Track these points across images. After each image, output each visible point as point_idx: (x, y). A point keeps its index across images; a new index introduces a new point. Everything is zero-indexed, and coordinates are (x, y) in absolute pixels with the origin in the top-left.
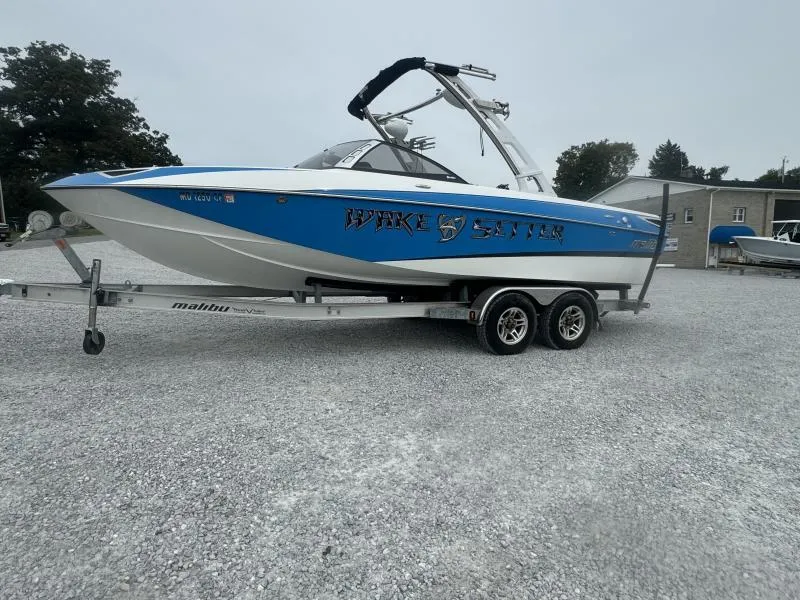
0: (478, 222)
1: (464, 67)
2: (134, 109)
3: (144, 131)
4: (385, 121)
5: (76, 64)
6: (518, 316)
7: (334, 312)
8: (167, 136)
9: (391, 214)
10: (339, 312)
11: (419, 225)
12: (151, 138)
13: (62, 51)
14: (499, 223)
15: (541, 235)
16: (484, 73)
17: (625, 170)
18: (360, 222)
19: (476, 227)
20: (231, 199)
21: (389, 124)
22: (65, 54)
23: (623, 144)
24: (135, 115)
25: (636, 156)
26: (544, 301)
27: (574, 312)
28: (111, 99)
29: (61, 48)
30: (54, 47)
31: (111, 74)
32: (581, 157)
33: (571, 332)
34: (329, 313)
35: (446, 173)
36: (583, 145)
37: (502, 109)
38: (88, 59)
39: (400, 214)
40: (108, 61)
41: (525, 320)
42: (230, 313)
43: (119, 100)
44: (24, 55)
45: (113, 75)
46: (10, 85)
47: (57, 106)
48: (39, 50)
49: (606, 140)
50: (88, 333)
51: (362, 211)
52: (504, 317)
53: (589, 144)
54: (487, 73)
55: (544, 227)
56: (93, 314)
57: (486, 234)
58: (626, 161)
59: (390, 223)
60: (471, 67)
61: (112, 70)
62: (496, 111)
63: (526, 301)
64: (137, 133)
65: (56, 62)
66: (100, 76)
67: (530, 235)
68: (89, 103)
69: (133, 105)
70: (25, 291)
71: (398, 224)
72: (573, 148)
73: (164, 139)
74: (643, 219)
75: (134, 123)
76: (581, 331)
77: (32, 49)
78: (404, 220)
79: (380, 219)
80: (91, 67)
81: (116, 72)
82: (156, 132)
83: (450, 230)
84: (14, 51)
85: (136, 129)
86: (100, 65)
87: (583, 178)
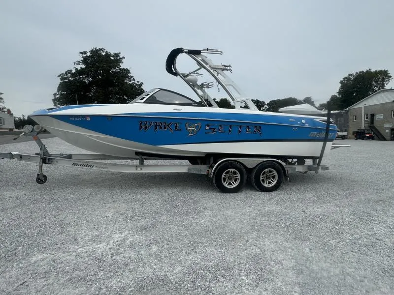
0: (208, 126)
1: (204, 50)
2: (129, 73)
3: (133, 81)
4: (188, 75)
5: (108, 55)
6: (235, 173)
7: (139, 169)
8: (142, 83)
9: (161, 124)
10: (141, 169)
11: (176, 128)
12: (137, 84)
13: (103, 51)
14: (221, 126)
15: (247, 131)
16: (215, 51)
17: (383, 86)
18: (146, 128)
19: (207, 128)
20: (89, 119)
21: (189, 77)
22: (103, 52)
23: (381, 71)
24: (129, 75)
25: (390, 77)
26: (250, 166)
27: (270, 171)
28: (120, 69)
29: (102, 50)
30: (100, 50)
31: (121, 58)
32: (355, 80)
33: (270, 183)
34: (137, 169)
35: (192, 102)
36: (357, 73)
37: (225, 68)
38: (112, 53)
39: (166, 124)
40: (120, 53)
41: (239, 176)
42: (94, 168)
43: (123, 69)
44: (89, 54)
45: (122, 59)
46: (84, 66)
47: (100, 74)
48: (94, 51)
49: (370, 69)
50: (38, 175)
51: (147, 122)
52: (226, 173)
53: (360, 72)
54: (217, 51)
55: (248, 127)
56: (41, 167)
57: (214, 131)
58: (383, 80)
59: (161, 128)
60: (208, 49)
61: (121, 57)
62: (223, 70)
63: (238, 165)
64: (130, 83)
65: (100, 56)
66: (117, 59)
67: (240, 132)
68: (112, 71)
69: (129, 71)
70: (21, 157)
71: (165, 128)
72: (349, 75)
73: (141, 84)
74: (318, 120)
75: (129, 78)
76: (275, 182)
77: (92, 51)
78: (168, 125)
79: (156, 126)
80: (113, 56)
81: (123, 57)
82: (138, 82)
83: (193, 130)
84: (85, 53)
85: (130, 81)
86: (117, 55)
87: (356, 91)
